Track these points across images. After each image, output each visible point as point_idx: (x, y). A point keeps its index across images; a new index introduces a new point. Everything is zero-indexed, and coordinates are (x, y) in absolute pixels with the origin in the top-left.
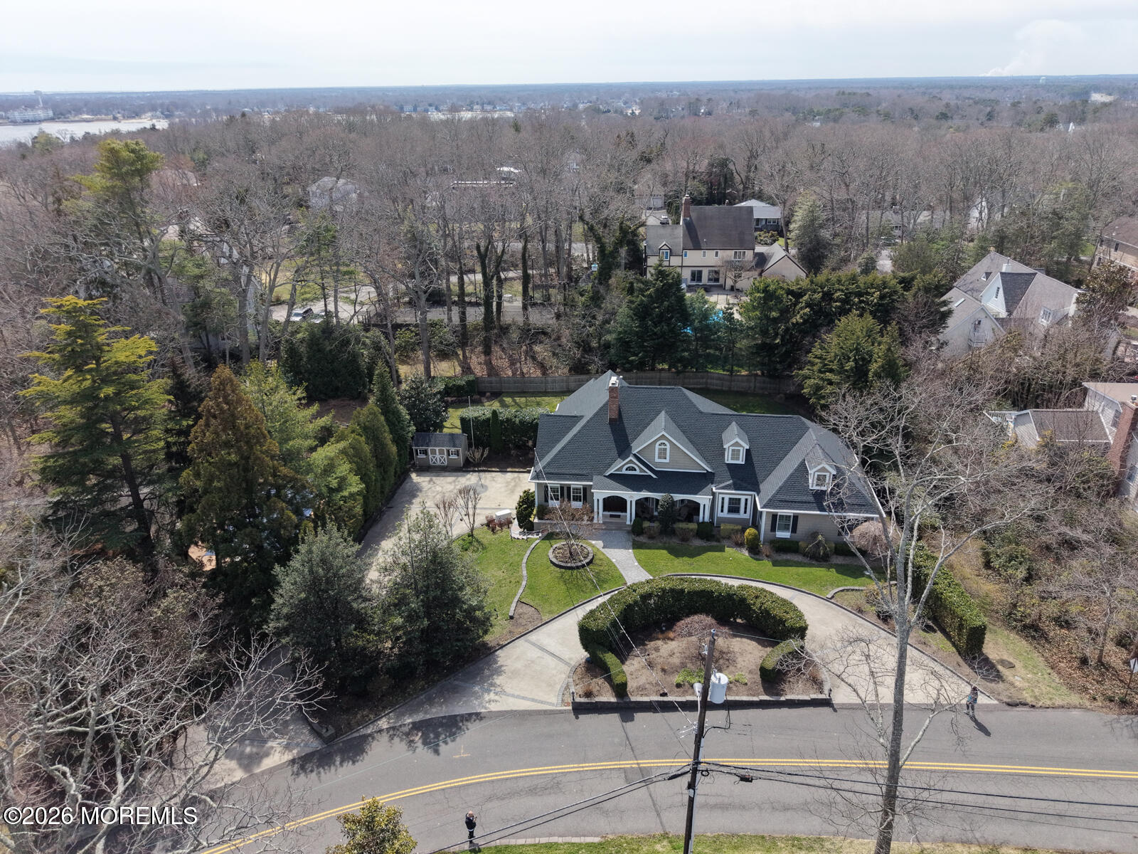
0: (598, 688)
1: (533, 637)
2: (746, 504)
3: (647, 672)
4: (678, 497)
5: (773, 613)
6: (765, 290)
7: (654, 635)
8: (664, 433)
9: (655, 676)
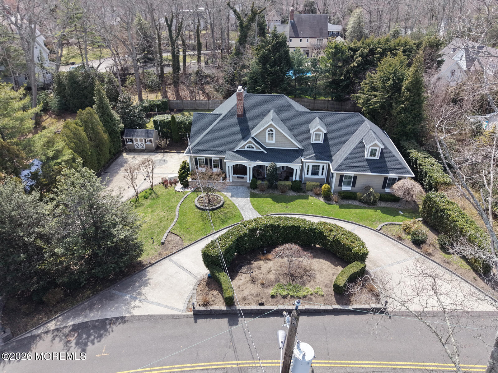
0: (213, 298)
1: (175, 257)
2: (323, 169)
3: (250, 285)
4: (279, 165)
5: (343, 242)
6: (336, 48)
7: (259, 257)
8: (271, 122)
9: (257, 289)
